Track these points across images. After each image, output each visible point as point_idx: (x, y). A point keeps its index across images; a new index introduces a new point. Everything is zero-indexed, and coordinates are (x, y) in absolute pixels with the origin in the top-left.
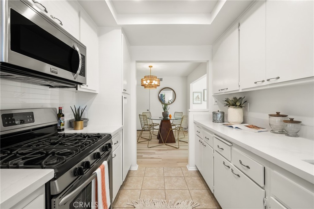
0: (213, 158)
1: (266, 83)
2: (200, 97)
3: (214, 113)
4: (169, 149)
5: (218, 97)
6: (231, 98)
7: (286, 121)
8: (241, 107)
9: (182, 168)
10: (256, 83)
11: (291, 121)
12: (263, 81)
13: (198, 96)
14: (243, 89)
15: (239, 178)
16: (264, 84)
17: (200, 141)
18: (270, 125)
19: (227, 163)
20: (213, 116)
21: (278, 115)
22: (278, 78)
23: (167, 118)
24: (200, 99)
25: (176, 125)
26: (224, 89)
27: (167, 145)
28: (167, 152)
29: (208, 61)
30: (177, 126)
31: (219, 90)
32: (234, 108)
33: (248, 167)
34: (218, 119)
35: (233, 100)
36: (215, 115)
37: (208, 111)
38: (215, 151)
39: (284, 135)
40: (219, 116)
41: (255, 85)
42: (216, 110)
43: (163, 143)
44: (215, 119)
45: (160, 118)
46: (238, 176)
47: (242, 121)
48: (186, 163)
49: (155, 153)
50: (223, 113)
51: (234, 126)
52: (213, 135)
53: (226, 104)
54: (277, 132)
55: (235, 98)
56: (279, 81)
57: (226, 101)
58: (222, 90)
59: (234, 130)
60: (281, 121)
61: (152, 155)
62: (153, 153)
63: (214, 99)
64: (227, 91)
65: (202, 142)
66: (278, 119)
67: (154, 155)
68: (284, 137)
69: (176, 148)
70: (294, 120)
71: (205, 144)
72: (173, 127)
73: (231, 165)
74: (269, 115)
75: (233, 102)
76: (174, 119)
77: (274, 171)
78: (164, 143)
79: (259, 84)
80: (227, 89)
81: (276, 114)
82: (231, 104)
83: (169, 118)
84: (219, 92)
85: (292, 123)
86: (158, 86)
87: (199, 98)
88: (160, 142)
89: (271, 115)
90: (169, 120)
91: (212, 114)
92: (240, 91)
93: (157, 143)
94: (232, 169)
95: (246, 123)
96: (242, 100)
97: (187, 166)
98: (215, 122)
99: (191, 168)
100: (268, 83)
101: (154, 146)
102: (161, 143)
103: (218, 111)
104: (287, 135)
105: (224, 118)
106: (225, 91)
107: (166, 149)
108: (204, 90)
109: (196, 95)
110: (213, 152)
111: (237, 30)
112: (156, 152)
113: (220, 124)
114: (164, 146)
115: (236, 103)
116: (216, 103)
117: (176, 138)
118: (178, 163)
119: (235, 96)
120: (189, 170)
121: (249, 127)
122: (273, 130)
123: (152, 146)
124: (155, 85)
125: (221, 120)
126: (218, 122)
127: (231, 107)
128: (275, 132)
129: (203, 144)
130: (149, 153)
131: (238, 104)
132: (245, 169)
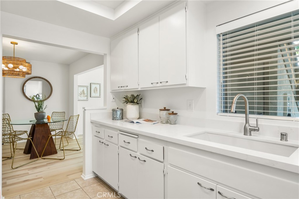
0: (118, 155)
1: (159, 85)
2: (86, 92)
3: (114, 110)
4: (49, 163)
5: (116, 94)
6: (129, 95)
7: (170, 114)
8: (138, 104)
9: (76, 180)
10: (152, 84)
11: (172, 113)
12: (157, 83)
13: (83, 91)
14: (141, 88)
15: (146, 162)
16: (158, 85)
17: (100, 141)
18: (160, 117)
19: (134, 154)
20: (113, 114)
21: (165, 109)
22: (167, 82)
23: (44, 122)
24: (86, 95)
25: (57, 129)
26: (124, 87)
27: (44, 159)
28: (48, 167)
29: (105, 54)
30: (57, 131)
31: (119, 87)
32: (133, 104)
33: (152, 151)
34: (118, 117)
35: (131, 98)
36: (115, 112)
37: (106, 109)
38: (120, 147)
39: (169, 124)
40: (119, 113)
41: (152, 86)
42: (115, 107)
43: (38, 157)
44: (115, 116)
45: (30, 121)
46: (145, 161)
47: (138, 117)
48: (80, 173)
49: (28, 173)
50: (122, 110)
51: (135, 121)
52: (118, 132)
53: (125, 101)
54: (164, 122)
55: (133, 96)
56: (167, 84)
57: (124, 98)
58: (122, 87)
59: (135, 124)
60: (166, 114)
61: (25, 177)
62: (24, 174)
63: (111, 96)
64: (127, 88)
65: (103, 143)
66: (165, 112)
67: (27, 177)
68: (168, 125)
69: (61, 159)
70: (174, 112)
71: (107, 143)
72: (53, 133)
73: (138, 155)
74: (160, 110)
75: (132, 99)
76: (52, 122)
77: (170, 147)
78: (40, 157)
79: (155, 85)
80: (127, 86)
81: (164, 108)
82: (130, 101)
83: (46, 121)
84: (118, 89)
85: (173, 115)
86: (28, 74)
87: (84, 93)
88: (34, 156)
89: (161, 110)
90: (47, 123)
91: (112, 111)
92: (139, 89)
93: (27, 159)
94: (138, 158)
95: (143, 118)
96: (139, 97)
97: (81, 176)
98: (115, 119)
99: (88, 176)
100: (160, 85)
101: (22, 164)
102: (33, 158)
103: (118, 108)
104: (171, 124)
105: (123, 115)
106: (125, 88)
107: (45, 163)
108: (91, 83)
109: (81, 89)
110: (118, 149)
111: (137, 34)
112: (30, 172)
113: (119, 121)
114: (40, 161)
115: (134, 100)
116: (114, 100)
117: (57, 147)
118: (68, 176)
119: (132, 93)
120: (85, 179)
121: (146, 121)
122: (162, 121)
123: (19, 166)
124: (23, 72)
125: (120, 117)
126: (118, 120)
127: (129, 104)
128: (163, 123)
129: (105, 144)
130: (18, 175)
131: (135, 101)
132: (150, 153)
